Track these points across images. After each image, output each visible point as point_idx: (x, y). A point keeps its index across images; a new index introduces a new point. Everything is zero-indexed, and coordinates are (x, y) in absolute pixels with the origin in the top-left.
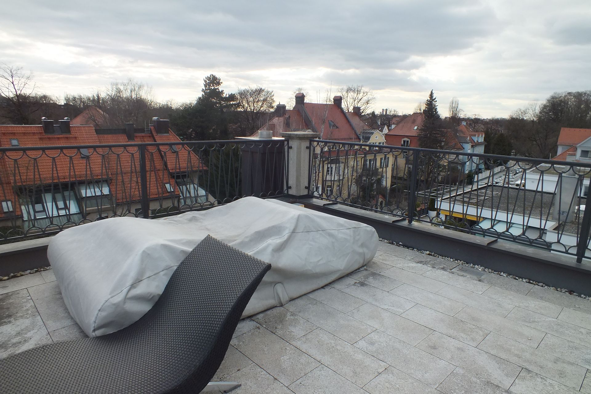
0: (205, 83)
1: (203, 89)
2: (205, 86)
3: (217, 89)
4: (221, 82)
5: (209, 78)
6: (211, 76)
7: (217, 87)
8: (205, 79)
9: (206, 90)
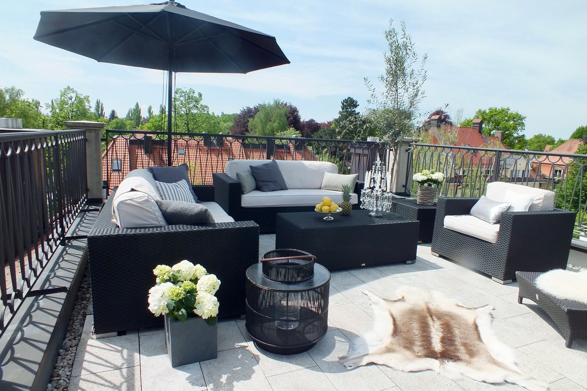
0: (342, 106)
1: (340, 112)
2: (343, 108)
3: (353, 111)
4: (358, 104)
5: (346, 101)
6: (348, 98)
7: (354, 109)
8: (343, 102)
9: (343, 112)
